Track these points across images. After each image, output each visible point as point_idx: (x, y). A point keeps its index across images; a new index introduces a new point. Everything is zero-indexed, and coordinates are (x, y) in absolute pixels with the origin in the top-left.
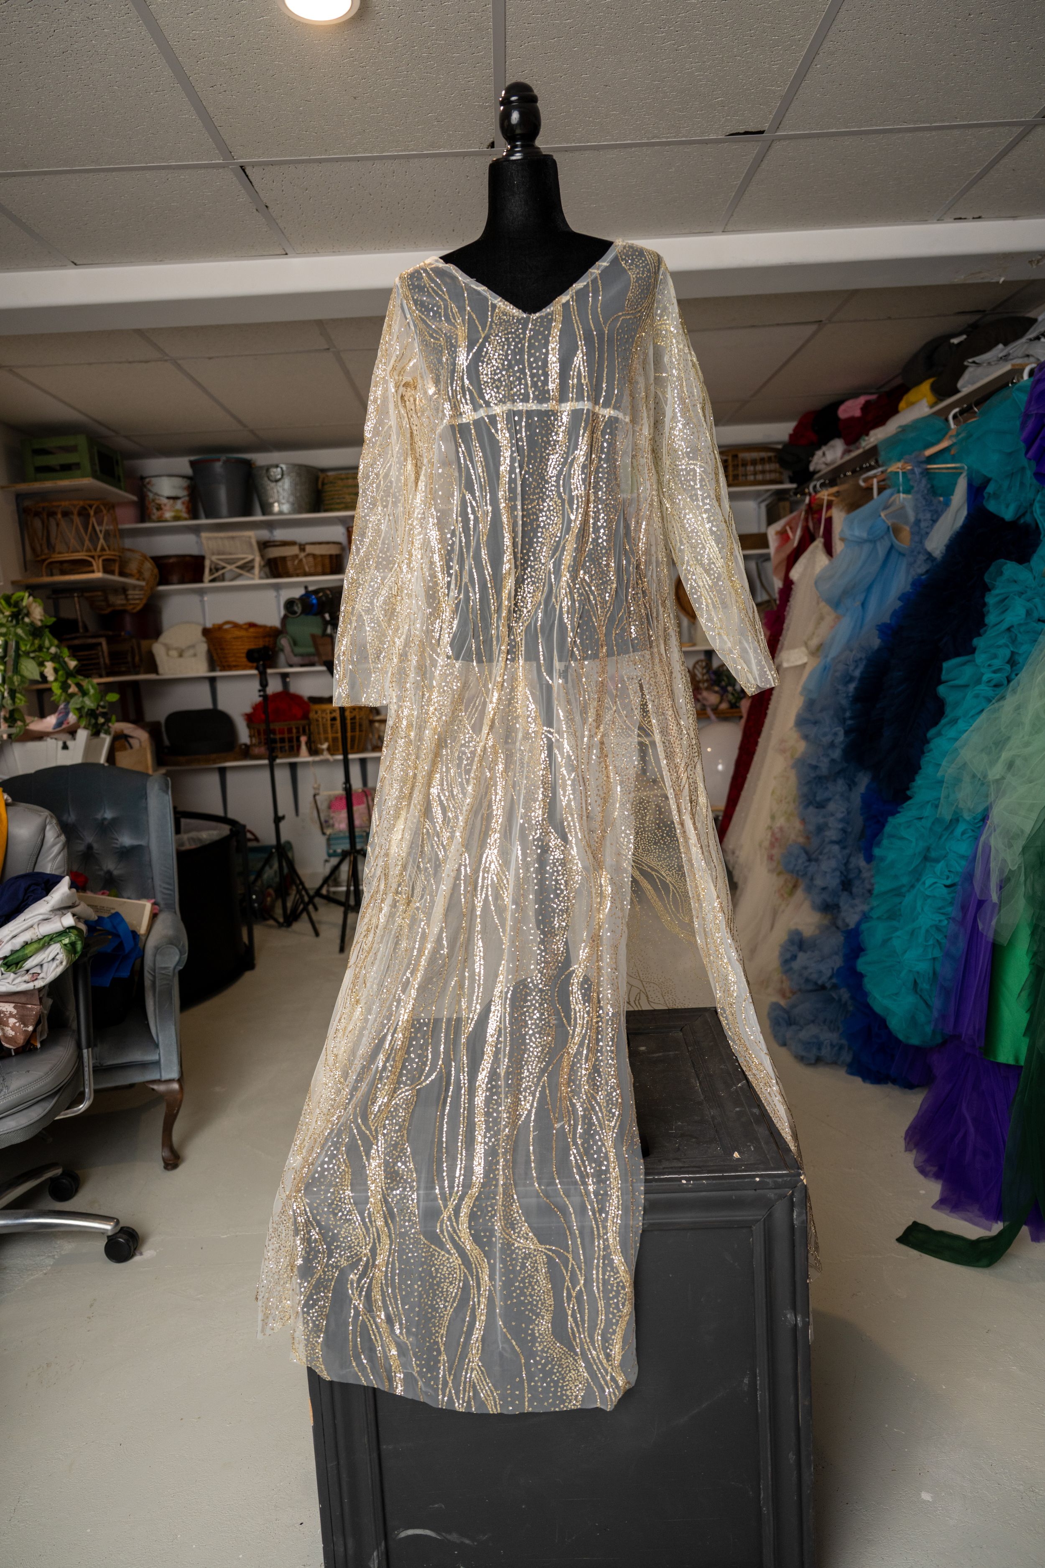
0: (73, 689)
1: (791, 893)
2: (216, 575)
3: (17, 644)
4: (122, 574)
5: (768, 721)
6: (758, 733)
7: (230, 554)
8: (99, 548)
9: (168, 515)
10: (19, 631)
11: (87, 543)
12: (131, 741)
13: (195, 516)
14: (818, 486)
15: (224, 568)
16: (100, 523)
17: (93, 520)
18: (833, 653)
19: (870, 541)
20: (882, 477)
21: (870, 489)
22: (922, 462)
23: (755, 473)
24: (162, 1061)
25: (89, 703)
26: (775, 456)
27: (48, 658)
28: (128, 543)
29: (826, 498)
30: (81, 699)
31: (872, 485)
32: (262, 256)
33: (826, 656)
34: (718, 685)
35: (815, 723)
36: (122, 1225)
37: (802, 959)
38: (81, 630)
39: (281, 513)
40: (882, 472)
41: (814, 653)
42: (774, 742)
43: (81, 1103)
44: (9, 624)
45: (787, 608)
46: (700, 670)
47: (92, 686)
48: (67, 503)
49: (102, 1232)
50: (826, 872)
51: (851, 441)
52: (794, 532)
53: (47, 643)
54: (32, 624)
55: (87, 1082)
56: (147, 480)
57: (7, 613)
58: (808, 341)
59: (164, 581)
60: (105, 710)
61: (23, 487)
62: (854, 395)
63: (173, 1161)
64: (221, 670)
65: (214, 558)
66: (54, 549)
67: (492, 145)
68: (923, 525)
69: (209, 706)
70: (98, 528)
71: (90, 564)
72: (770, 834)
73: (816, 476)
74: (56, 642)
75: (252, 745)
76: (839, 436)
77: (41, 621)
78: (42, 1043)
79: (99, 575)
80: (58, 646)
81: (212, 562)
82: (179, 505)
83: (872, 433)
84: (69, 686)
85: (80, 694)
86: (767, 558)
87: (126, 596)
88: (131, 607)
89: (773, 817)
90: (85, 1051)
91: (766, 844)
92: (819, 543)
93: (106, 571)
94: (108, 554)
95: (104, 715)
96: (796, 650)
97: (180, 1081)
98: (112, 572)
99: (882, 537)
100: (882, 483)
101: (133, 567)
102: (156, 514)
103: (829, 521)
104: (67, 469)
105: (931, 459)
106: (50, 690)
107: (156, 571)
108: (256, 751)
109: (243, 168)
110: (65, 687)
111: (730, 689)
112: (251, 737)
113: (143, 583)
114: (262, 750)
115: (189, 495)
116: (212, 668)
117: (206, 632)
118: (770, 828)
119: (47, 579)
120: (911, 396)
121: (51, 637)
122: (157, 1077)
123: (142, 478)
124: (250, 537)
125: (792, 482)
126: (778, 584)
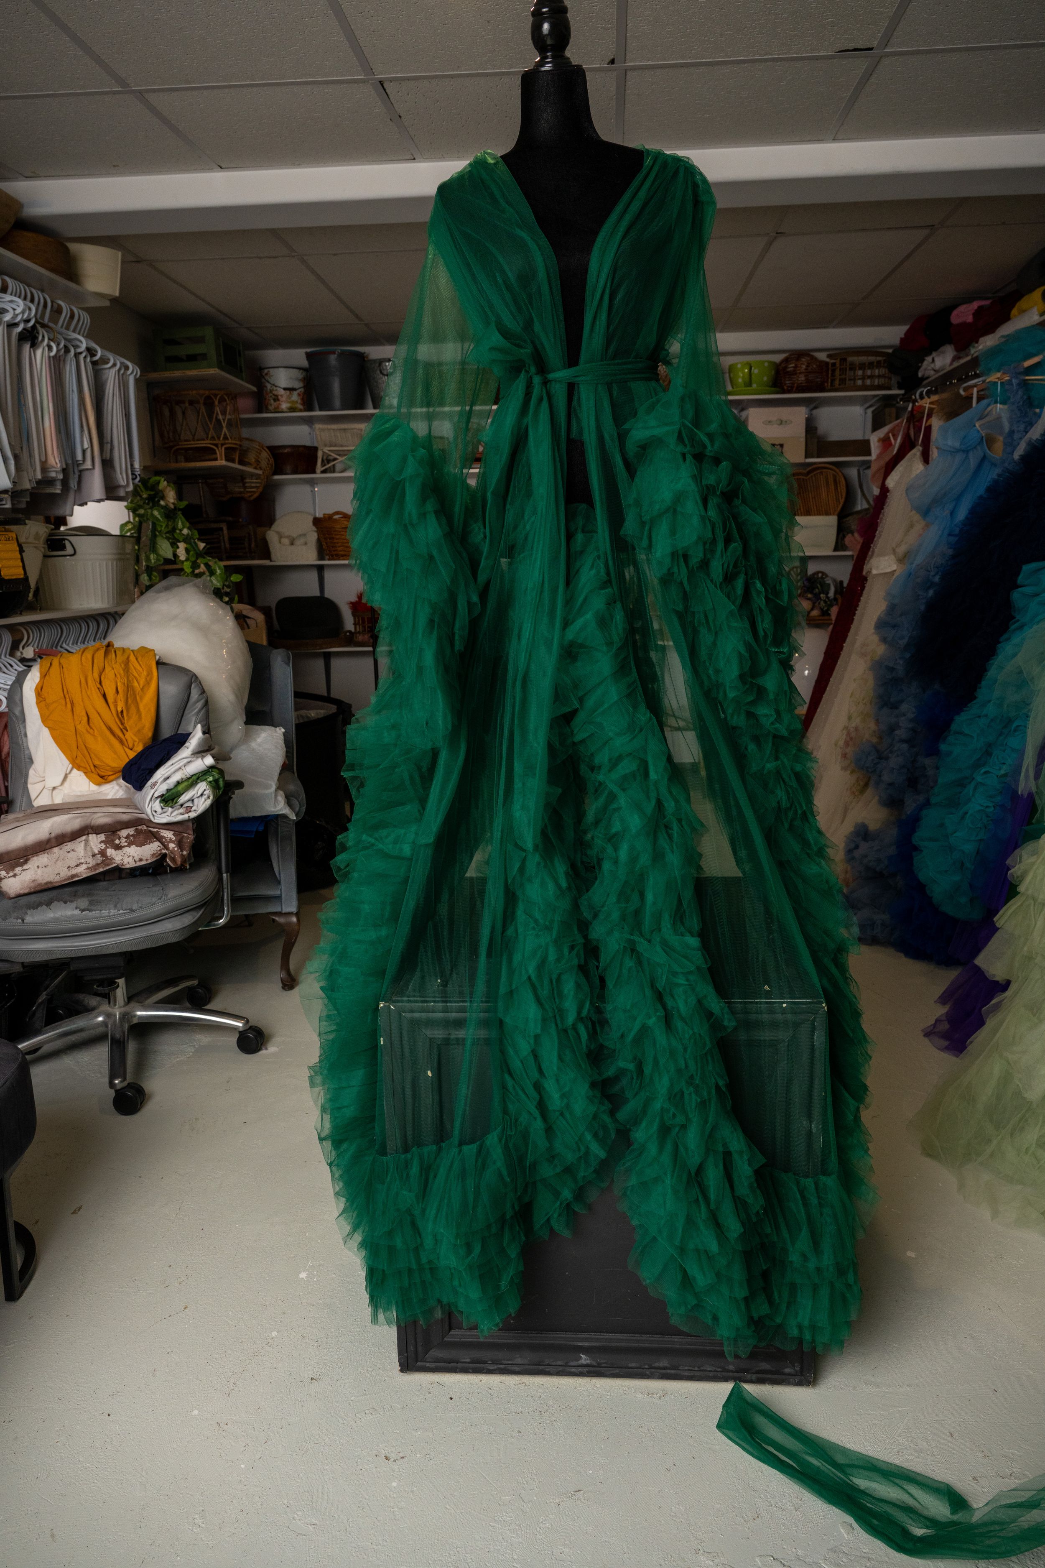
0: (203, 568)
1: (862, 791)
2: (327, 466)
3: (154, 524)
4: (241, 462)
5: (853, 626)
6: (844, 638)
7: (342, 446)
8: (222, 436)
9: (284, 406)
10: (156, 513)
11: (212, 433)
12: (248, 621)
13: (309, 407)
14: (924, 392)
15: (335, 459)
16: (224, 413)
17: (218, 409)
18: (919, 560)
19: (963, 451)
20: (984, 386)
21: (970, 398)
22: (1020, 373)
23: (863, 378)
24: (283, 895)
25: (216, 582)
26: (884, 360)
27: (181, 540)
28: (245, 432)
29: (927, 405)
30: (209, 578)
31: (972, 394)
32: (392, 161)
33: (912, 564)
34: (811, 593)
35: (894, 626)
36: (250, 1024)
37: (864, 846)
38: (205, 516)
39: (391, 406)
40: (984, 381)
41: (900, 561)
42: (858, 644)
43: (221, 918)
44: (148, 507)
45: (881, 516)
46: (794, 576)
47: (220, 568)
48: (194, 392)
49: (235, 1028)
50: (894, 769)
51: (962, 347)
52: (895, 439)
53: (180, 525)
54: (165, 507)
55: (226, 901)
56: (266, 371)
57: (145, 496)
58: (920, 245)
59: (279, 470)
60: (228, 590)
61: (154, 376)
62: (968, 300)
63: (290, 983)
64: (329, 560)
65: (326, 449)
66: (179, 436)
67: (612, 62)
68: (1016, 436)
69: (318, 594)
70: (220, 417)
71: (213, 452)
72: (845, 732)
73: (925, 382)
74: (188, 524)
75: (356, 632)
76: (950, 343)
77: (173, 504)
78: (190, 865)
79: (223, 462)
80: (189, 528)
81: (324, 452)
82: (295, 397)
83: (981, 340)
84: (199, 567)
85: (207, 573)
86: (867, 465)
87: (244, 483)
88: (249, 494)
89: (850, 718)
90: (225, 875)
91: (841, 743)
92: (917, 451)
93: (227, 460)
94: (231, 444)
95: (227, 594)
96: (887, 558)
97: (297, 915)
98: (233, 461)
99: (975, 447)
100: (982, 393)
101: (251, 457)
102: (273, 404)
103: (929, 429)
104: (192, 359)
105: (1029, 370)
106: (182, 570)
107: (272, 461)
108: (360, 638)
109: (381, 83)
110: (195, 566)
111: (822, 595)
112: (355, 624)
113: (260, 472)
114: (366, 637)
115: (304, 387)
116: (321, 557)
117: (317, 521)
118: (846, 728)
119: (173, 466)
120: (1023, 303)
121: (184, 519)
122: (279, 910)
123: (261, 369)
124: (361, 430)
125: (900, 388)
126: (876, 491)
